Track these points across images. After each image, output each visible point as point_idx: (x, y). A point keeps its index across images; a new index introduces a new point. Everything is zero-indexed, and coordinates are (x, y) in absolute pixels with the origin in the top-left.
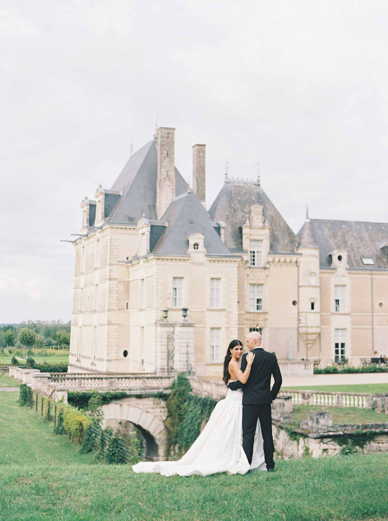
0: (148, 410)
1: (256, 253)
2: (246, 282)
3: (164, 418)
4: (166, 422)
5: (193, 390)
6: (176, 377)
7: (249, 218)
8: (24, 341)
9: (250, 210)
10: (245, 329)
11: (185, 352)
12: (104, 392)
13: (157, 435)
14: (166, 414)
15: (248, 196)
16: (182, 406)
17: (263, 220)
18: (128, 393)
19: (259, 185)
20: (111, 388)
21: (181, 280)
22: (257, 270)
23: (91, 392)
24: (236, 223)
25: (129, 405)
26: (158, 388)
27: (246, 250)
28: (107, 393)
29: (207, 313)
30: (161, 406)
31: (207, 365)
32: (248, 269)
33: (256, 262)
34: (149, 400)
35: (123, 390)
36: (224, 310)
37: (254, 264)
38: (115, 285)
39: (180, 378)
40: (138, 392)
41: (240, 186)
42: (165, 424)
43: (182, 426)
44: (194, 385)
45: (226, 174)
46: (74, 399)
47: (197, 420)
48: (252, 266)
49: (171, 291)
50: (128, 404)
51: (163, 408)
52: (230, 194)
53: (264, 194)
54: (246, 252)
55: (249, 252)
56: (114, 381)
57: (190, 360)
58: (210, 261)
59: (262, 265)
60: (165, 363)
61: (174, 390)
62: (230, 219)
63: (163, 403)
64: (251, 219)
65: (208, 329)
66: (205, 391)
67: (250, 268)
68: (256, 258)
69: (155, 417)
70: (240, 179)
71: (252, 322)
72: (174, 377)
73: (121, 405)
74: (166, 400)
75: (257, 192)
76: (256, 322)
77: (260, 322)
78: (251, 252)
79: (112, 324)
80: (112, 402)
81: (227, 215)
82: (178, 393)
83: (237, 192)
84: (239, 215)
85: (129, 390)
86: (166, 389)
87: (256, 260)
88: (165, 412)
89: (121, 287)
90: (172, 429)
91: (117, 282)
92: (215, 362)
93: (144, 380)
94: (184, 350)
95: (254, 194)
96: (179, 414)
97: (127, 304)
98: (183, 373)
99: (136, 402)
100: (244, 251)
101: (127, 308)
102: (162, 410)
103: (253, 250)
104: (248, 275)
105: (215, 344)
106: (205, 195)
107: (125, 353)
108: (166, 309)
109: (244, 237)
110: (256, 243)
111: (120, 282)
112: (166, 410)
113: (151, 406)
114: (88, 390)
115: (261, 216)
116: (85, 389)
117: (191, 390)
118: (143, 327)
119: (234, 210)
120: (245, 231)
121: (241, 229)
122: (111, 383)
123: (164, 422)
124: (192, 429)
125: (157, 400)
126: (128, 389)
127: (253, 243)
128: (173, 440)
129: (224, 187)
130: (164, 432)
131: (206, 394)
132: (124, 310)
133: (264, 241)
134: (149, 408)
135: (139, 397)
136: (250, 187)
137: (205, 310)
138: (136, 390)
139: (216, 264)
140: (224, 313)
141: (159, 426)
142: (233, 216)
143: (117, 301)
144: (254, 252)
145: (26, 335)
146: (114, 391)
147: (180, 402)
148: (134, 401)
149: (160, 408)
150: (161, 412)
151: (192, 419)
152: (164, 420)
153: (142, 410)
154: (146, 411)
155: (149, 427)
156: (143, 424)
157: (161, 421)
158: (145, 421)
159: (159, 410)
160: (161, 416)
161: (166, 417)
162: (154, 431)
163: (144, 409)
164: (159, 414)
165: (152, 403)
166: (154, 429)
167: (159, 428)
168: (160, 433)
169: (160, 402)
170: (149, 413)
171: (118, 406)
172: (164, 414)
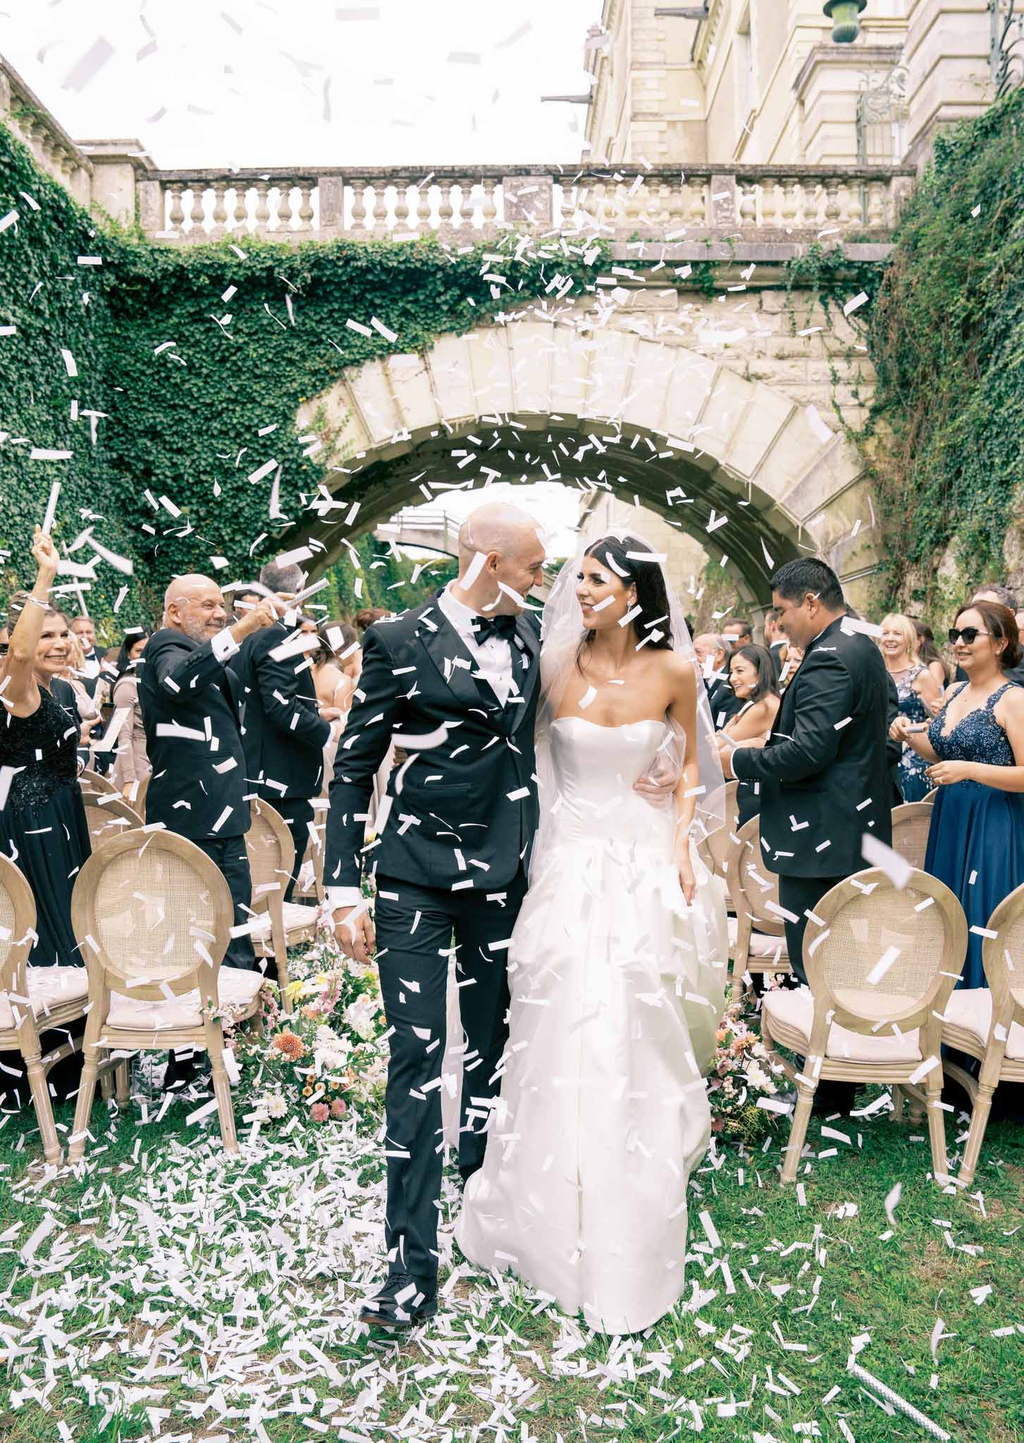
0: (758, 366)
3: (856, 418)
4: (870, 446)
13: (812, 516)
14: (867, 392)
20: (522, 230)
26: (811, 235)
30: (835, 346)
34: (760, 308)
38: (656, 137)
42: (864, 453)
51: (849, 355)
56: (538, 190)
63: (848, 331)
69: (798, 407)
73: (585, 333)
85: (634, 240)
86: (861, 239)
88: (860, 380)
89: (680, 141)
91: (663, 126)
93: (726, 186)
99: (681, 317)
102: (840, 365)
111: (672, 123)
112: (868, 368)
113: (774, 345)
123: (857, 439)
125: (810, 307)
126: (626, 235)
130: (852, 497)
134: (761, 354)
135: (697, 283)
138: (676, 241)
141: (826, 457)
149: (832, 355)
150: (836, 380)
152: (858, 428)
153: (715, 365)
154: (741, 371)
155: (760, 467)
156: (728, 447)
157: (836, 432)
158: (734, 434)
159: (825, 366)
160: (836, 407)
161: (866, 414)
162: (796, 492)
163: (729, 358)
164: (823, 392)
165: (777, 323)
166: (795, 477)
167: (824, 475)
168: (835, 506)
169: (829, 321)
170: (760, 384)
171: (567, 335)
172: (855, 394)
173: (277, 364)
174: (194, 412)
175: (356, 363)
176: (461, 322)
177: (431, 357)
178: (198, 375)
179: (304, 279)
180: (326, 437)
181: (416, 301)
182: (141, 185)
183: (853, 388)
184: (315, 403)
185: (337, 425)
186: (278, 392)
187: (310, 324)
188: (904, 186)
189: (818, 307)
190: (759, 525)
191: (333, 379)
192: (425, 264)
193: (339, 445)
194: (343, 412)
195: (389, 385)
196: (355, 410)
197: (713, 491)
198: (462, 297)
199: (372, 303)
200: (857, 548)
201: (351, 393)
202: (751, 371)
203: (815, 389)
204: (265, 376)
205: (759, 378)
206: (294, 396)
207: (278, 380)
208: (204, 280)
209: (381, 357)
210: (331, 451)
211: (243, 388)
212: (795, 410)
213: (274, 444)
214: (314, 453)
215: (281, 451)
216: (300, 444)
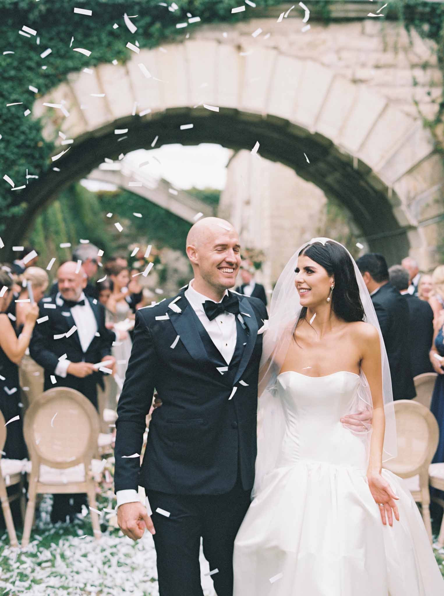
0: (361, 74)
3: (429, 110)
4: (440, 130)
13: (399, 180)
14: (437, 92)
25: (275, 48)
30: (415, 60)
34: (363, 33)
42: (435, 135)
50: (272, 44)
51: (425, 66)
63: (424, 49)
69: (390, 102)
73: (239, 48)
74: (433, 35)
80: (197, 34)
88: (432, 84)
99: (308, 38)
102: (419, 74)
112: (438, 75)
113: (373, 58)
123: (429, 126)
125: (398, 32)
130: (427, 168)
134: (363, 65)
141: (409, 138)
149: (413, 66)
150: (415, 83)
152: (431, 117)
153: (330, 73)
154: (350, 76)
155: (363, 145)
156: (341, 132)
157: (415, 119)
158: (345, 122)
159: (408, 74)
160: (416, 103)
161: (437, 108)
162: (388, 163)
163: (342, 67)
164: (407, 91)
165: (375, 43)
166: (387, 152)
167: (407, 151)
168: (415, 173)
169: (411, 43)
170: (363, 87)
171: (227, 50)
172: (429, 94)
175: (77, 69)
177: (130, 65)
179: (40, 11)
180: (55, 122)
183: (428, 89)
184: (47, 98)
185: (63, 113)
186: (20, 90)
189: (403, 31)
190: (362, 183)
191: (60, 81)
193: (64, 128)
194: (67, 105)
195: (100, 85)
196: (75, 103)
197: (329, 158)
198: (152, 24)
200: (430, 202)
201: (72, 91)
202: (357, 77)
203: (401, 90)
204: (11, 79)
205: (362, 82)
206: (32, 93)
209: (95, 66)
210: (59, 132)
212: (387, 105)
214: (47, 134)
215: (23, 133)
216: (37, 127)
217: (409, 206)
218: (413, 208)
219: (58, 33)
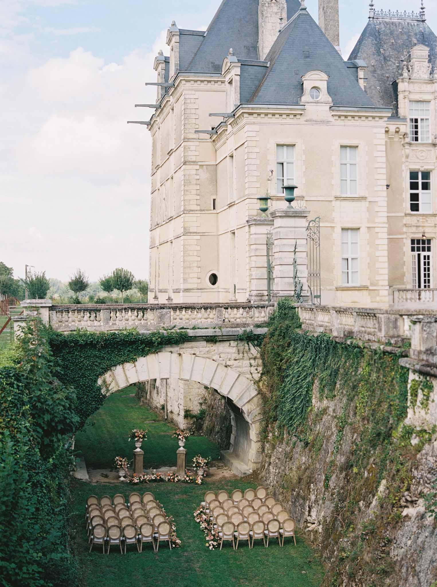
0: (228, 363)
1: (419, 121)
2: (403, 167)
3: (257, 376)
4: (261, 384)
5: (303, 326)
6: (276, 304)
7: (407, 66)
8: (118, 285)
9: (410, 55)
10: (405, 240)
11: (291, 261)
12: (150, 332)
13: (244, 405)
14: (260, 369)
15: (405, 37)
16: (284, 354)
17: (430, 69)
18: (191, 333)
19: (423, 21)
20: (162, 325)
21: (290, 149)
22: (420, 148)
23: (125, 333)
24: (388, 77)
25: (194, 354)
26: (245, 325)
27: (405, 116)
28: (154, 334)
29: (337, 204)
30: (251, 356)
31: (337, 289)
32: (407, 146)
33: (419, 136)
34: (229, 346)
35: (183, 328)
36: (364, 198)
37: (417, 139)
38: (194, 172)
39: (282, 307)
40: (210, 332)
41: (393, 23)
42: (259, 387)
43: (283, 390)
44: (303, 316)
45: (372, 6)
46: (96, 345)
47: (305, 377)
48: (414, 142)
49: (274, 166)
50: (193, 352)
51: (255, 359)
52: (377, 34)
53: (432, 33)
54: (404, 119)
55: (408, 120)
56: (167, 313)
57: (298, 275)
58: (339, 116)
59: (430, 142)
60: (263, 285)
61: (272, 328)
62: (379, 72)
63: (255, 351)
64: (409, 67)
65: (338, 230)
66: (321, 326)
67: (410, 144)
68: (419, 130)
70: (393, 10)
71: (414, 229)
72: (273, 306)
73: (180, 354)
74: (259, 345)
75: (420, 32)
76: (421, 230)
77: (427, 230)
78: (412, 120)
79: (190, 233)
80: (163, 350)
81: (373, 66)
82: (277, 333)
83: (388, 31)
84: (392, 65)
85: (194, 328)
86: (258, 326)
87: (419, 133)
88: (258, 366)
89: (204, 175)
90: (269, 395)
91: (198, 167)
92: (350, 284)
93: (220, 311)
94: (289, 258)
95: (416, 34)
96: (280, 369)
97: (214, 200)
98: (287, 298)
99: (207, 349)
100: (401, 118)
101: (214, 208)
102: (252, 361)
103: (414, 117)
104: (407, 157)
105: (350, 256)
106: (338, 35)
107: (214, 279)
108: (264, 196)
109: (400, 97)
110: (420, 106)
111: (201, 166)
112: (260, 361)
113: (233, 356)
114: (121, 328)
115: (426, 64)
116: (115, 327)
117: (300, 326)
118: (234, 233)
119: (385, 58)
120: (401, 87)
121: (395, 85)
122: (161, 317)
123: (257, 382)
124: (297, 394)
125: (244, 345)
126: (191, 327)
127: (415, 106)
128: (272, 414)
129: (368, 24)
130: (256, 400)
131: (322, 330)
132: (211, 210)
133: (432, 102)
134: (230, 359)
135: (212, 340)
136: (408, 23)
137: (332, 198)
138: (206, 328)
139: (350, 122)
140: (364, 204)
141: (248, 389)
142: (382, 67)
143: (198, 197)
144: (416, 121)
145: (120, 277)
146: (165, 330)
147: (280, 348)
148: (202, 347)
149: (250, 359)
150: (251, 366)
151: (299, 376)
152: (257, 379)
153: (216, 363)
154: (224, 364)
155: (229, 392)
156: (221, 386)
157: (251, 380)
158: (222, 382)
159: (248, 362)
160: (251, 374)
161: (260, 375)
162: (239, 399)
163: (221, 361)
164: (248, 369)
165: (234, 350)
166: (239, 394)
167: (247, 394)
168: (251, 402)
169: (249, 349)
170: (229, 368)
171: (175, 356)
172: (257, 370)
173: (92, 366)
174: (68, 380)
175: (115, 366)
176: (144, 353)
177: (136, 363)
178: (69, 369)
179: (102, 344)
180: (106, 387)
181: (132, 348)
182: (51, 312)
183: (256, 368)
184: (103, 377)
185: (109, 383)
186: (92, 374)
187: (102, 355)
188: (271, 310)
189: (246, 345)
191: (108, 370)
192: (136, 339)
193: (110, 388)
194: (111, 379)
195: (124, 371)
196: (114, 378)
199: (120, 349)
200: (257, 414)
201: (113, 374)
202: (227, 364)
203: (245, 369)
204: (89, 370)
205: (229, 366)
206: (98, 376)
207: (92, 370)
208: (73, 344)
209: (122, 364)
210: (108, 390)
211: (83, 373)
212: (239, 375)
213: (92, 390)
214: (103, 391)
215: (94, 392)
216: (99, 389)
217: (248, 416)
218: (250, 416)
219: (108, 351)
